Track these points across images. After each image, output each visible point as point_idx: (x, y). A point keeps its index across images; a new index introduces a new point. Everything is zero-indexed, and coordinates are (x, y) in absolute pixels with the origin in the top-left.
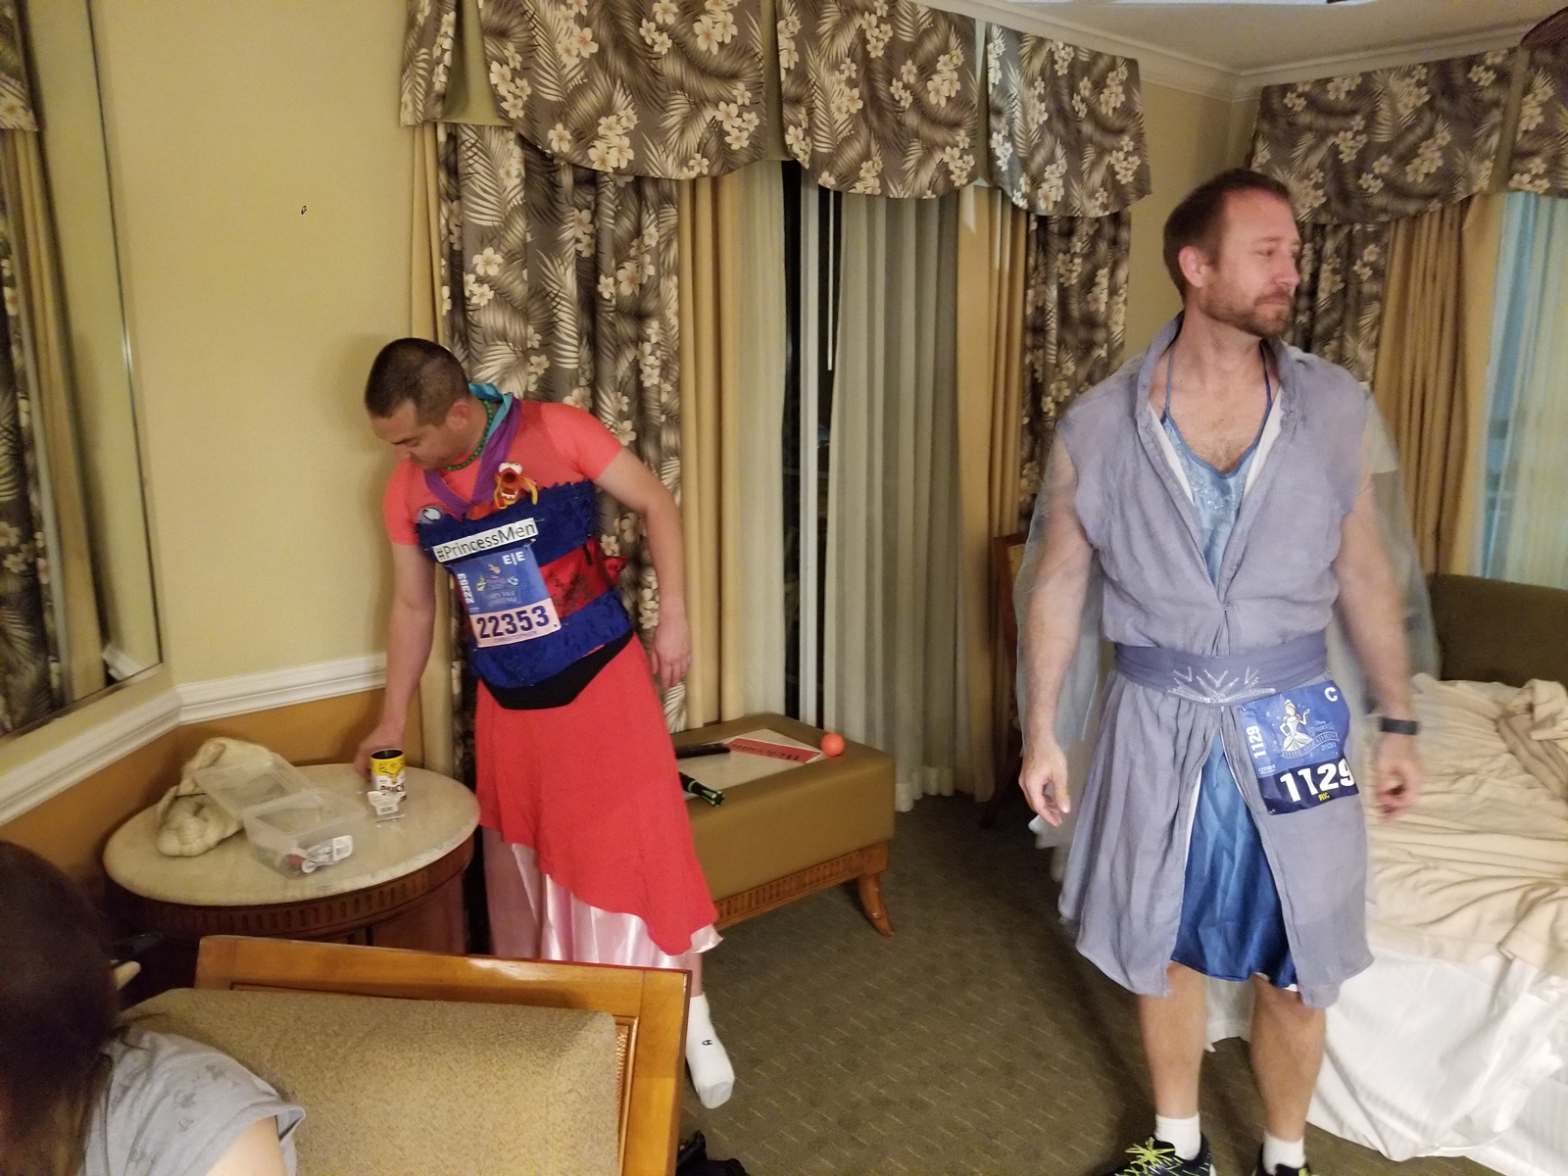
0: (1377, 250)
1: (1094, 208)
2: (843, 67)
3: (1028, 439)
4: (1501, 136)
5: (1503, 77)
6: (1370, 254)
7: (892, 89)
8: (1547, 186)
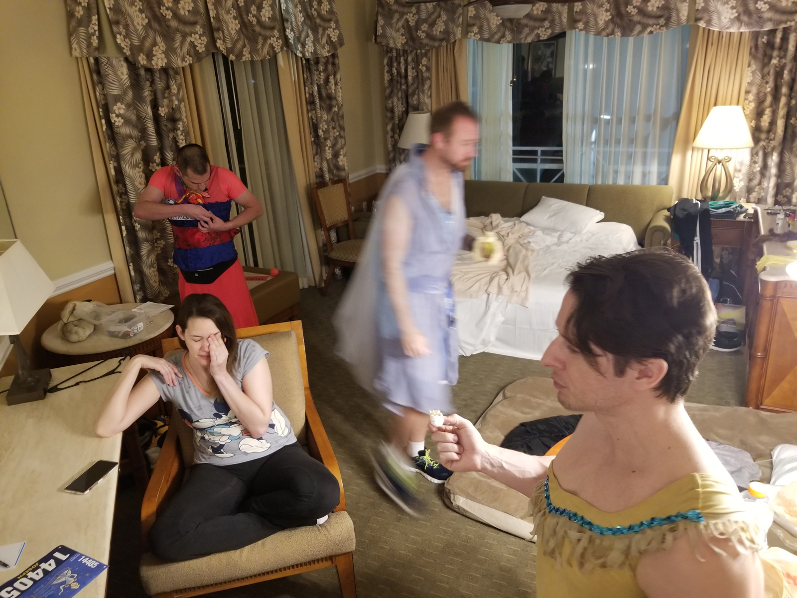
0: (427, 60)
1: (325, 53)
2: (231, 12)
3: (315, 147)
4: (463, 19)
6: (425, 61)
7: (249, 18)
8: (479, 37)
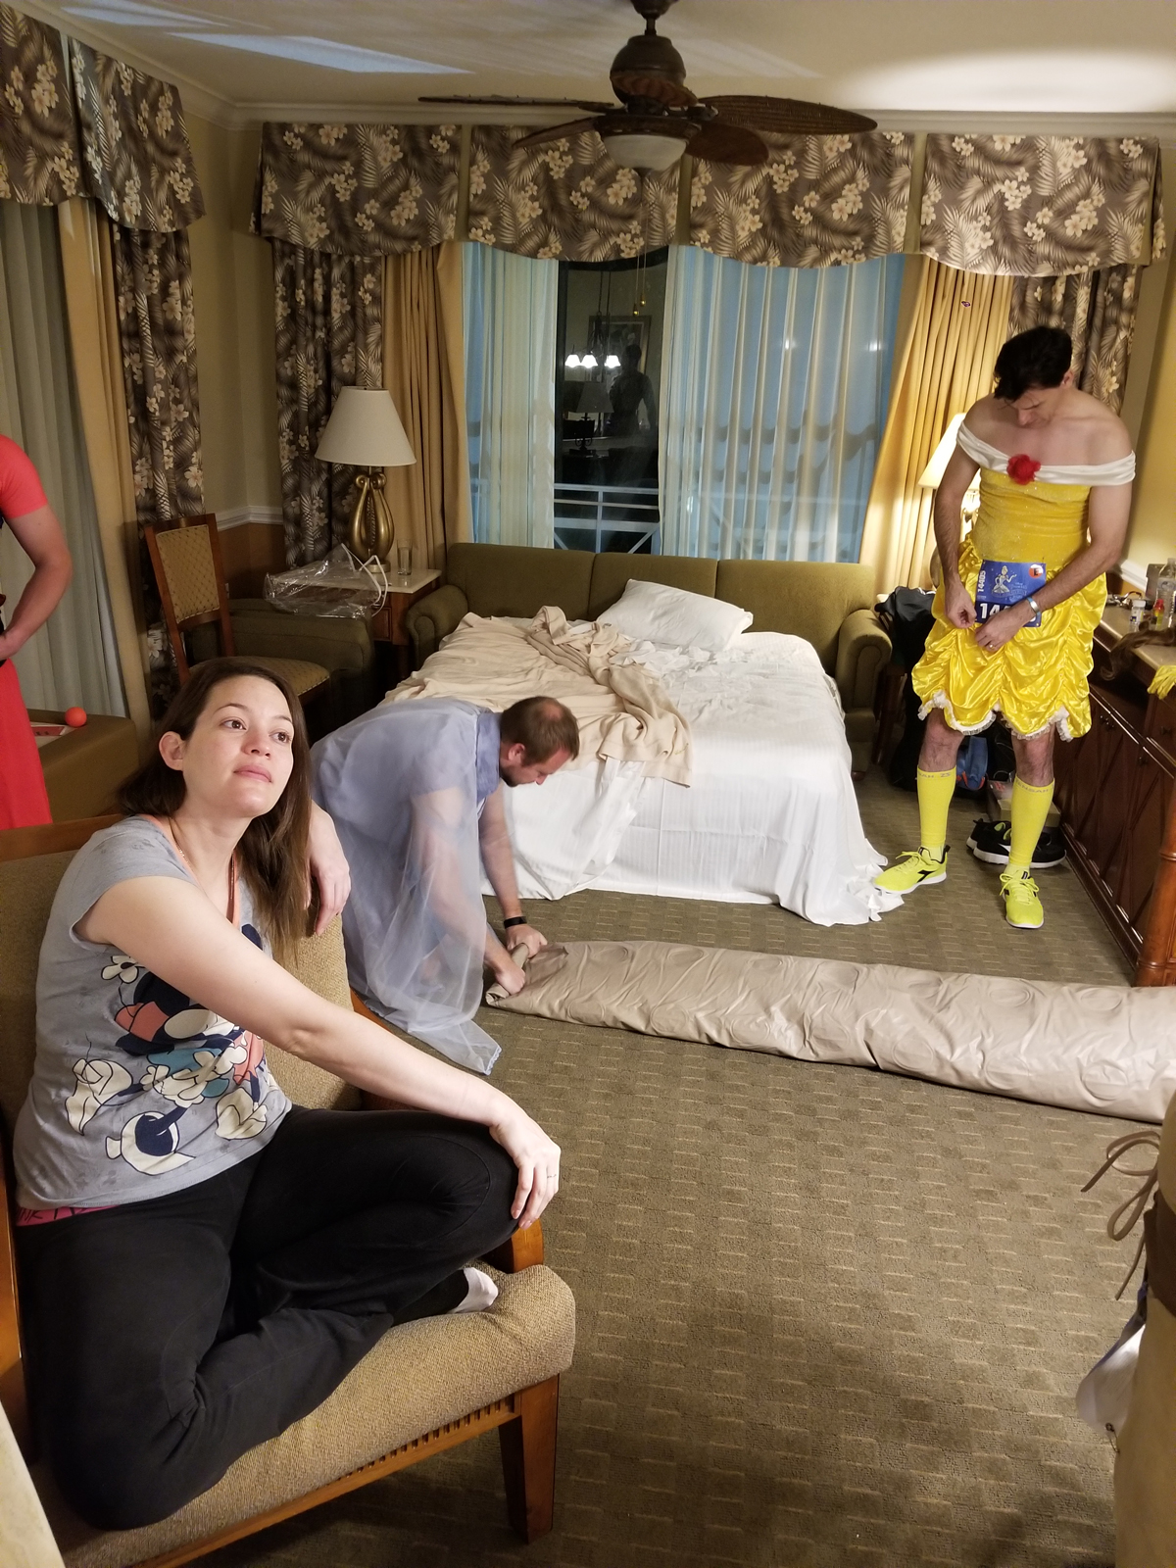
0: (374, 279)
1: (163, 224)
3: (136, 437)
4: (458, 198)
5: (455, 149)
6: (369, 282)
7: (7, 95)
8: (494, 240)
